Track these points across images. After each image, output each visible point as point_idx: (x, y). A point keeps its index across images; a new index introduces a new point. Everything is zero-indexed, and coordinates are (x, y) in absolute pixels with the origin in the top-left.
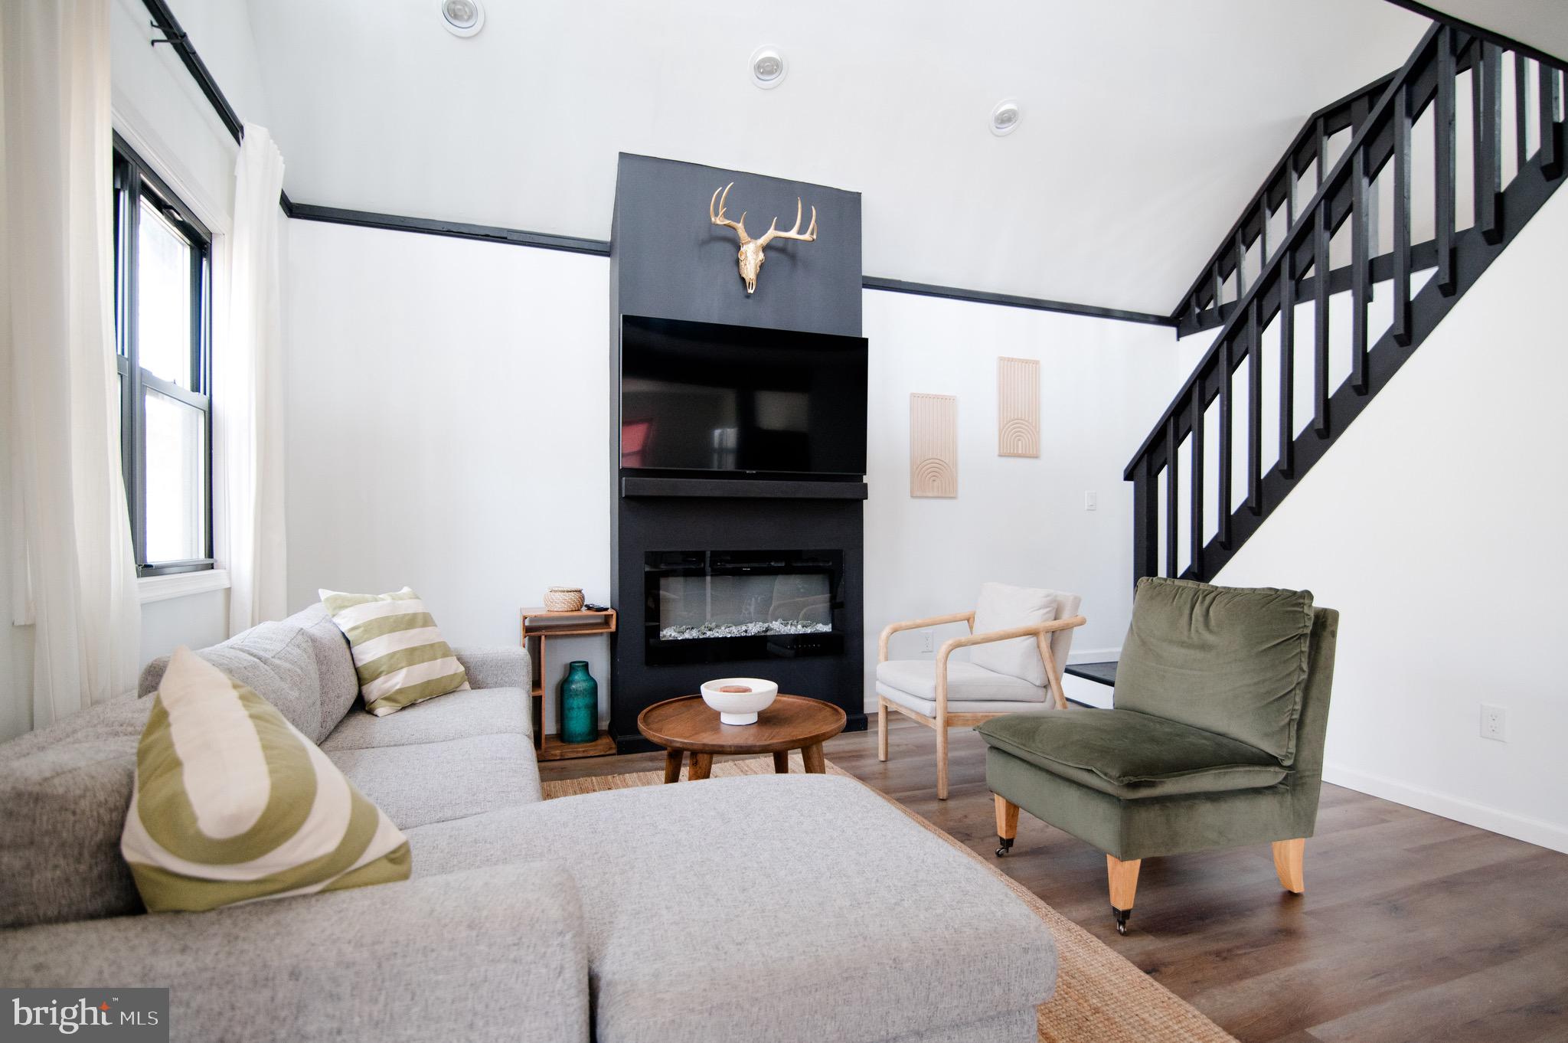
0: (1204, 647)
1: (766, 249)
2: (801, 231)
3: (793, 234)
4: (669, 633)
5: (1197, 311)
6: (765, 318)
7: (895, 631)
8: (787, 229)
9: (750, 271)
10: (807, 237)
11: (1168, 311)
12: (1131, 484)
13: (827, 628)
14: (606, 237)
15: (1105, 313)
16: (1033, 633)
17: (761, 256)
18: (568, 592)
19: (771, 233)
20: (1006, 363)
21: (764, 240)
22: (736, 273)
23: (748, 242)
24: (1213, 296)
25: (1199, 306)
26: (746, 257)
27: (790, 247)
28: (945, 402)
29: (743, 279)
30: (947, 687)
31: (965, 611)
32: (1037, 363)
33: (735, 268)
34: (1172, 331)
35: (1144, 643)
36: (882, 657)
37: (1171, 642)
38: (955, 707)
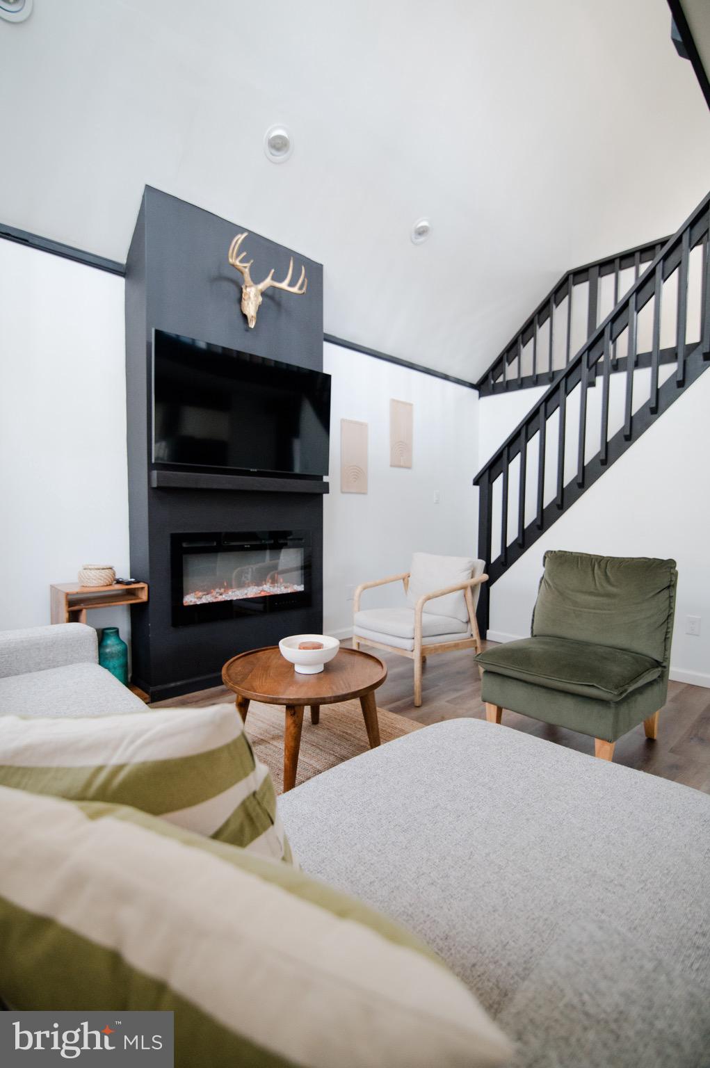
1: (263, 294)
2: (292, 284)
3: (284, 285)
4: (190, 599)
5: (492, 382)
6: (260, 348)
7: (364, 589)
8: (281, 280)
9: (251, 308)
10: (295, 290)
11: (475, 381)
12: (477, 488)
13: (301, 588)
14: (123, 260)
15: (446, 377)
16: (464, 588)
17: (260, 299)
18: (103, 569)
19: (268, 282)
20: (395, 403)
21: (262, 286)
22: (238, 311)
23: (250, 286)
24: (503, 372)
25: (493, 379)
26: (249, 298)
27: (277, 297)
28: (362, 426)
29: (245, 317)
30: (423, 628)
31: (403, 574)
32: (411, 405)
33: (238, 306)
34: (476, 393)
36: (356, 608)
37: (582, 592)
38: (427, 640)
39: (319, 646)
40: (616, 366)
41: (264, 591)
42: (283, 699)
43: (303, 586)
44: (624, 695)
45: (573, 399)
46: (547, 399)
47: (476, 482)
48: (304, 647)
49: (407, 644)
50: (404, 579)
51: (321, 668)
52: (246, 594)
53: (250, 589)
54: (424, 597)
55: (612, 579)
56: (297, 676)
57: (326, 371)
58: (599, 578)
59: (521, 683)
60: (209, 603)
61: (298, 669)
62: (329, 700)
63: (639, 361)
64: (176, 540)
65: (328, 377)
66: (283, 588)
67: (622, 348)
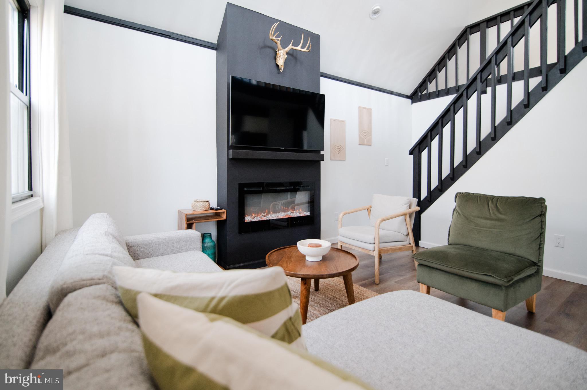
0: (499, 220)
1: (287, 53)
2: (303, 47)
3: (299, 48)
4: (248, 219)
5: (420, 94)
6: (286, 82)
7: (345, 214)
8: (297, 45)
9: (281, 62)
10: (305, 50)
11: (409, 94)
12: (412, 156)
13: (308, 214)
14: (215, 42)
15: (391, 93)
16: (405, 215)
17: (286, 56)
18: (204, 202)
19: (290, 47)
20: (361, 109)
21: (287, 49)
23: (281, 50)
24: (426, 88)
25: (420, 92)
26: (280, 56)
27: (295, 54)
28: (342, 122)
29: (278, 66)
30: (380, 238)
31: (367, 206)
32: (371, 109)
33: (274, 61)
34: (410, 101)
35: (467, 218)
36: (340, 225)
37: (481, 218)
38: (382, 245)
39: (319, 246)
40: (500, 80)
41: (288, 215)
42: (300, 274)
43: (309, 212)
44: (511, 282)
45: (472, 102)
46: (455, 102)
47: (411, 153)
48: (310, 246)
49: (371, 247)
50: (368, 209)
51: (321, 259)
52: (278, 216)
53: (280, 214)
54: (380, 219)
55: (501, 210)
56: (307, 263)
57: (322, 92)
58: (493, 210)
59: (441, 272)
60: (258, 221)
61: (307, 258)
62: (326, 276)
63: (515, 77)
64: (241, 186)
65: (323, 96)
66: (298, 213)
67: (503, 69)
